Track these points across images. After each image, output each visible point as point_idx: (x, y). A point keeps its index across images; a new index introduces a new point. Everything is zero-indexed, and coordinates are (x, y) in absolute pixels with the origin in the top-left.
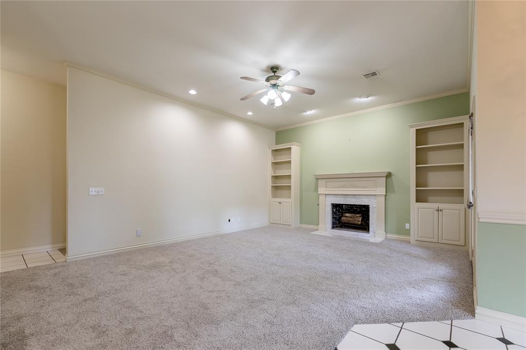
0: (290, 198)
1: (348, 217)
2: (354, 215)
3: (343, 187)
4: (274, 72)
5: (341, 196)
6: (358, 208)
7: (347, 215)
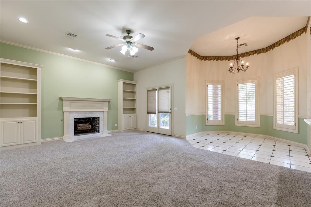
0: (36, 116)
1: (81, 126)
2: (85, 124)
3: (84, 107)
4: (129, 33)
5: (82, 113)
6: (84, 120)
7: (80, 125)
